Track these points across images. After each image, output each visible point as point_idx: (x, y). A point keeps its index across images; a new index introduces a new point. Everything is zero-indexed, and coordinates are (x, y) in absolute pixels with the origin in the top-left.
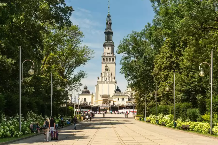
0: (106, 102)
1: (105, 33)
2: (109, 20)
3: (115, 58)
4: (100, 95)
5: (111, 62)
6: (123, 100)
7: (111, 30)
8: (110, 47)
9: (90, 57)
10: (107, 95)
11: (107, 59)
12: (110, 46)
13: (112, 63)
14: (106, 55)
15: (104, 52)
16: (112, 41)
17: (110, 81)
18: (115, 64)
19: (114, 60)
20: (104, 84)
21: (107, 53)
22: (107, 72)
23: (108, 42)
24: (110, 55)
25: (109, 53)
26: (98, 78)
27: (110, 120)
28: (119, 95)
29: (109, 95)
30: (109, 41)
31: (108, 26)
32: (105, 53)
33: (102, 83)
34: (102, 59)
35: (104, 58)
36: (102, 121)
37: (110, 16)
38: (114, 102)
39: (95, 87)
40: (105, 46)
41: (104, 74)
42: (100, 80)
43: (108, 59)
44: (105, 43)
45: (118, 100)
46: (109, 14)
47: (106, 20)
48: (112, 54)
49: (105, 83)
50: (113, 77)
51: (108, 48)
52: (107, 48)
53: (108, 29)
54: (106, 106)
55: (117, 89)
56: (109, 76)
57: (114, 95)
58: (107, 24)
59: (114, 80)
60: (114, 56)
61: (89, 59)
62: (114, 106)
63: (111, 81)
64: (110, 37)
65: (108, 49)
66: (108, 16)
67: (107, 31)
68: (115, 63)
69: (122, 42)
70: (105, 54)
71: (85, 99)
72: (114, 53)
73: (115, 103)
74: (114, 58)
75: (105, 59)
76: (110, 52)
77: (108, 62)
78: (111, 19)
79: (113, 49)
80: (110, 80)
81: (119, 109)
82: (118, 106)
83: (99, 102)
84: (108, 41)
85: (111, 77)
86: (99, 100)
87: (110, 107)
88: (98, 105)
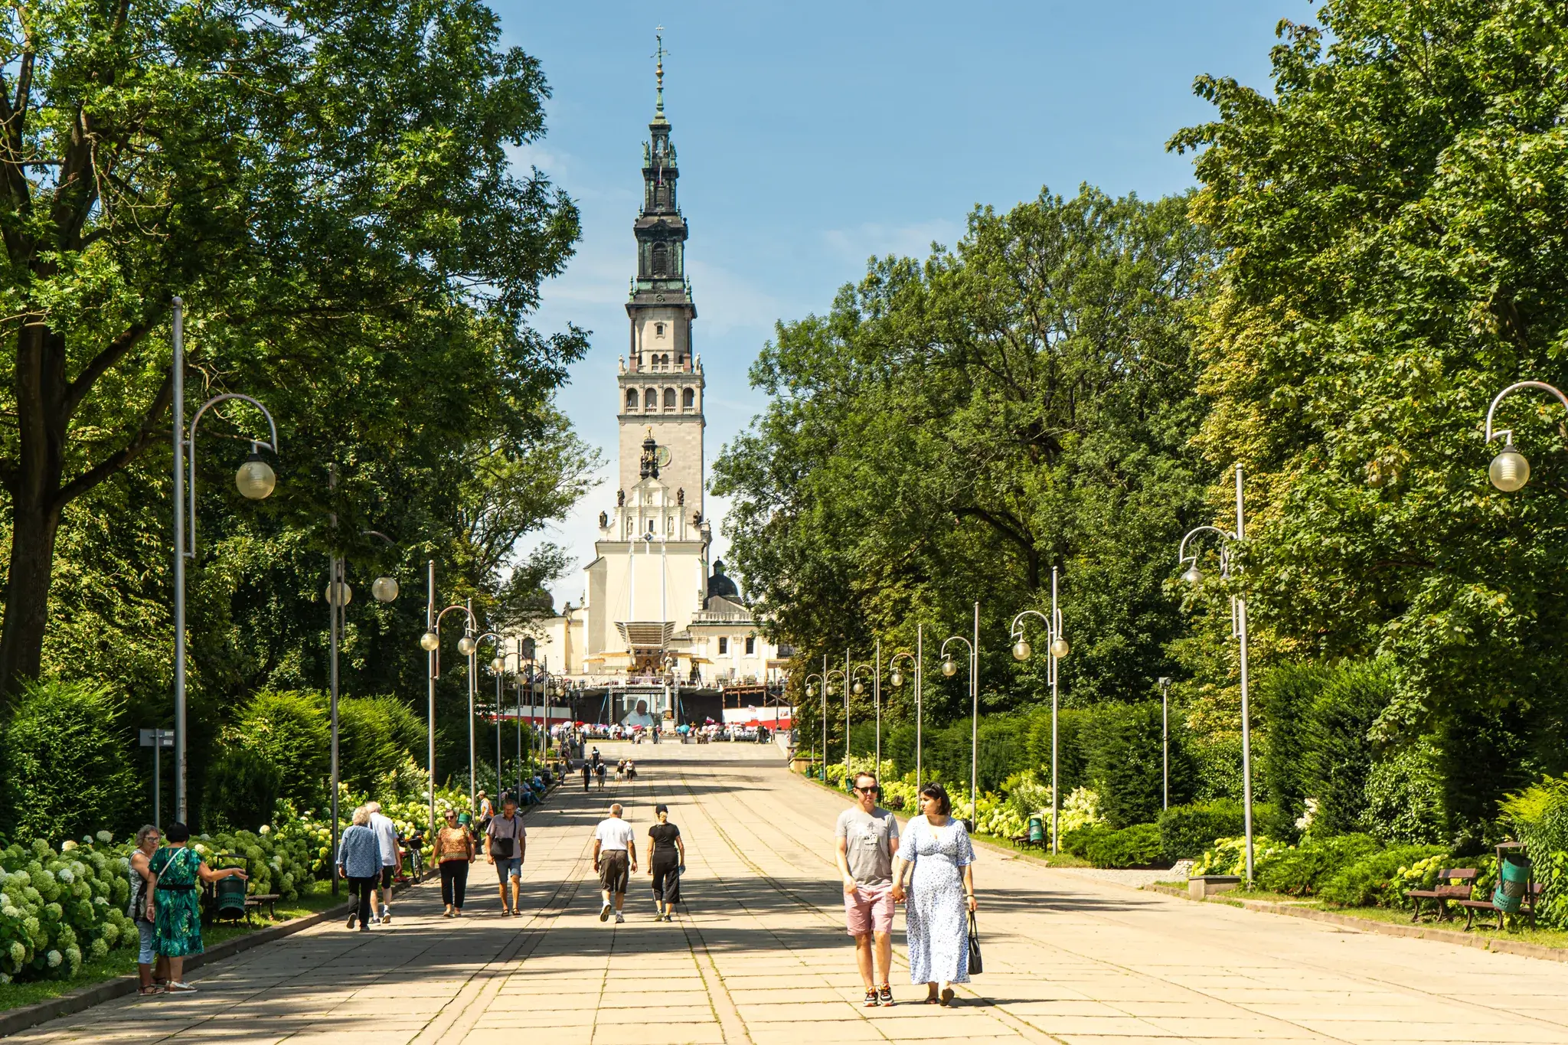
0: (648, 662)
1: (639, 232)
2: (660, 151)
3: (703, 386)
4: (619, 625)
5: (678, 408)
6: (749, 649)
7: (675, 214)
8: (669, 318)
10: (655, 626)
11: (650, 393)
12: (669, 311)
13: (682, 418)
14: (647, 368)
15: (634, 352)
16: (682, 280)
17: (672, 538)
18: (704, 425)
19: (696, 400)
20: (638, 557)
21: (655, 357)
22: (653, 483)
23: (654, 290)
24: (672, 368)
25: (665, 356)
26: (603, 519)
27: (682, 776)
28: (728, 623)
29: (670, 625)
30: (665, 281)
31: (656, 188)
32: (640, 358)
33: (626, 551)
34: (622, 393)
35: (636, 387)
36: (651, 779)
37: (668, 128)
38: (695, 661)
39: (587, 573)
40: (636, 310)
41: (636, 495)
42: (615, 534)
43: (660, 393)
44: (638, 292)
45: (723, 649)
46: (660, 113)
47: (644, 152)
48: (681, 360)
49: (644, 551)
50: (688, 511)
51: (655, 329)
52: (649, 326)
53: (656, 206)
54: (650, 685)
55: (711, 574)
56: (665, 510)
57: (697, 623)
58: (648, 180)
59: (694, 534)
60: (695, 377)
62: (700, 687)
63: (676, 537)
64: (669, 257)
65: (660, 329)
66: (652, 128)
67: (650, 218)
68: (700, 418)
70: (640, 362)
71: (528, 644)
72: (695, 359)
73: (702, 668)
74: (693, 386)
75: (641, 394)
76: (672, 347)
77: (659, 409)
78: (672, 147)
79: (689, 328)
80: (670, 534)
81: (727, 707)
82: (721, 689)
83: (610, 662)
84: (655, 281)
85: (676, 515)
86: (609, 650)
87: (676, 692)
88: (606, 679)
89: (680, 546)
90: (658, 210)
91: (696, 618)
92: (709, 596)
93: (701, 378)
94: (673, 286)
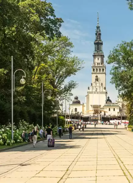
0: (97, 112)
1: (95, 43)
2: (98, 31)
3: (105, 68)
4: (91, 105)
5: (101, 72)
6: (114, 110)
7: (101, 41)
9: (80, 67)
10: (98, 106)
12: (100, 56)
13: (102, 73)
14: (96, 65)
15: (94, 62)
16: (102, 51)
18: (106, 75)
19: (104, 71)
22: (97, 82)
23: (97, 53)
24: (100, 65)
25: (99, 63)
26: (89, 88)
27: (102, 131)
28: (110, 106)
29: (100, 106)
31: (97, 37)
33: (92, 93)
34: (92, 69)
35: (94, 68)
36: (94, 131)
37: (99, 27)
40: (94, 56)
41: (94, 84)
42: (91, 90)
43: (98, 69)
44: (95, 53)
45: (110, 110)
46: (98, 25)
47: (96, 31)
48: (102, 64)
49: (96, 93)
50: (104, 87)
51: (97, 59)
54: (97, 116)
56: (99, 87)
57: (105, 106)
58: (96, 35)
59: (104, 91)
61: (79, 69)
62: (106, 116)
63: (101, 91)
64: (100, 47)
65: (98, 59)
66: (97, 27)
67: (96, 41)
68: (105, 73)
69: (111, 52)
71: (76, 109)
72: (104, 64)
73: (106, 113)
74: (104, 68)
77: (98, 72)
78: (100, 30)
79: (103, 59)
81: (111, 120)
82: (109, 117)
83: (90, 112)
84: (97, 51)
85: (101, 87)
86: (90, 110)
87: (101, 117)
88: (89, 115)
89: (102, 93)
90: (98, 40)
91: (105, 105)
92: (107, 101)
93: (105, 67)
94: (100, 52)
